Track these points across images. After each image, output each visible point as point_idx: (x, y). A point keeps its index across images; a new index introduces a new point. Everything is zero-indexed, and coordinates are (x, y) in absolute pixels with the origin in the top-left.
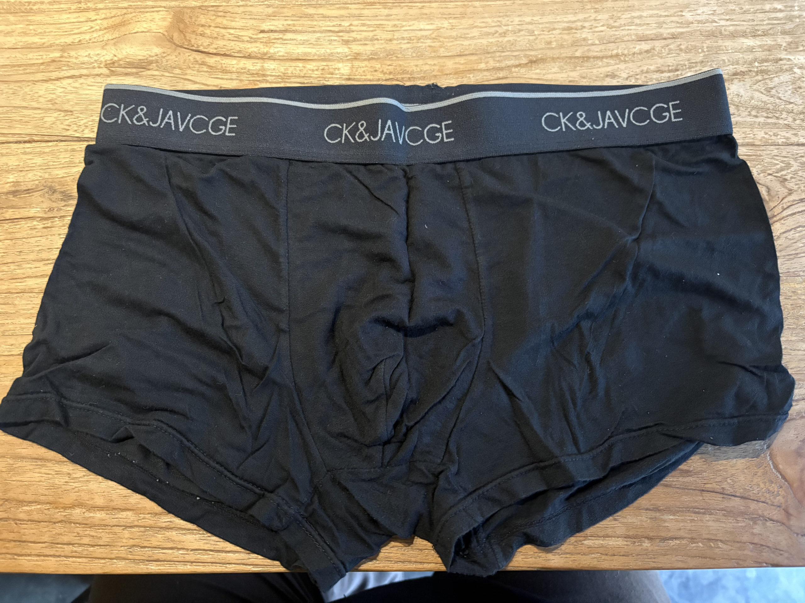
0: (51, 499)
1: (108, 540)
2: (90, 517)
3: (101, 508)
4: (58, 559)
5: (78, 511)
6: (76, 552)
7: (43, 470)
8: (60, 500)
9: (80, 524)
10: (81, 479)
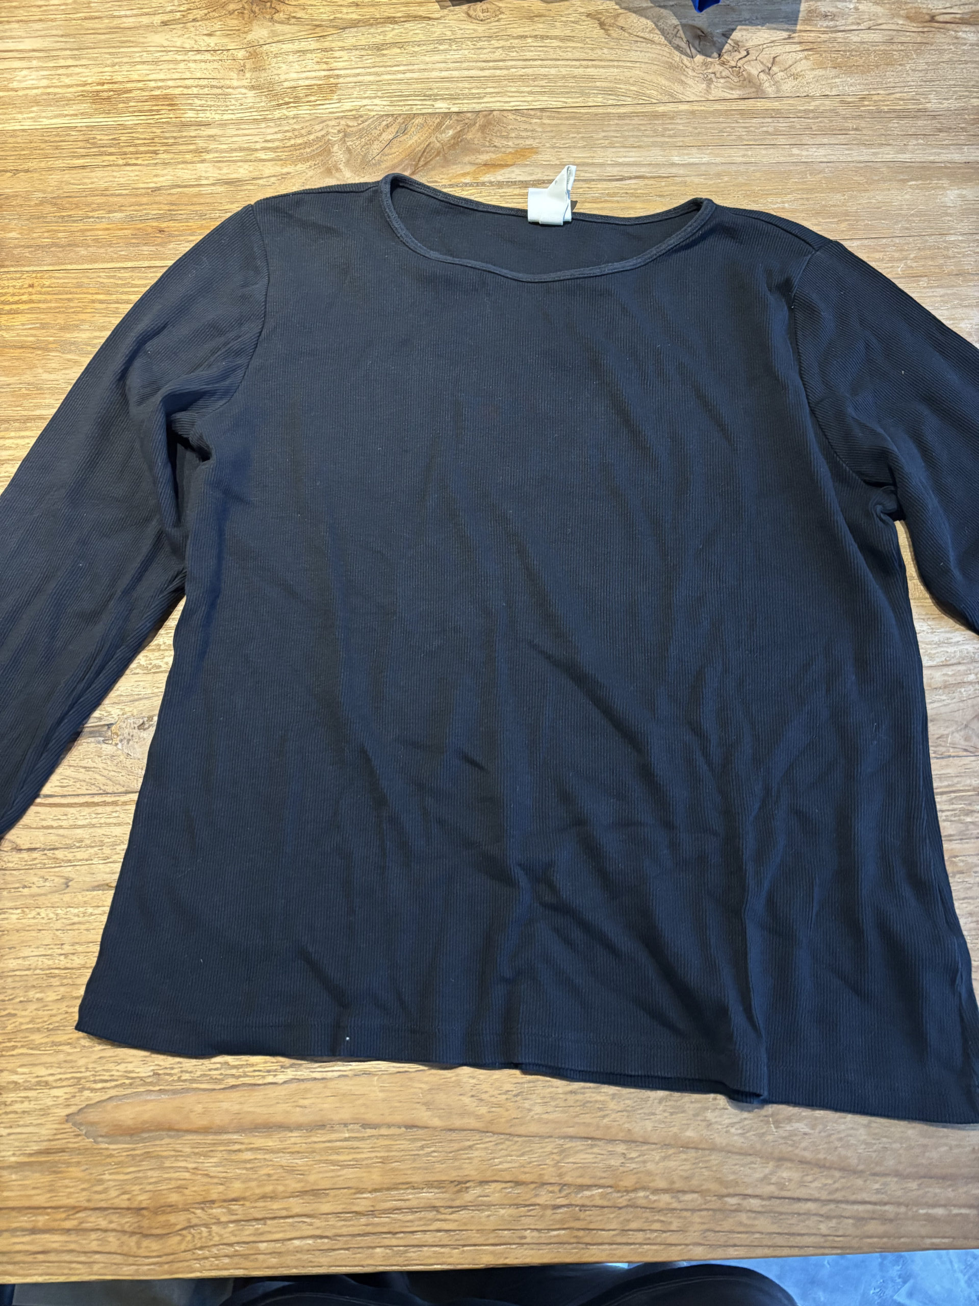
0: (610, 1182)
1: (679, 1225)
2: (655, 1201)
3: (665, 1191)
4: (632, 1247)
5: (641, 1194)
6: (649, 1239)
7: (596, 1150)
8: (621, 1183)
9: (646, 1208)
10: (636, 1160)
